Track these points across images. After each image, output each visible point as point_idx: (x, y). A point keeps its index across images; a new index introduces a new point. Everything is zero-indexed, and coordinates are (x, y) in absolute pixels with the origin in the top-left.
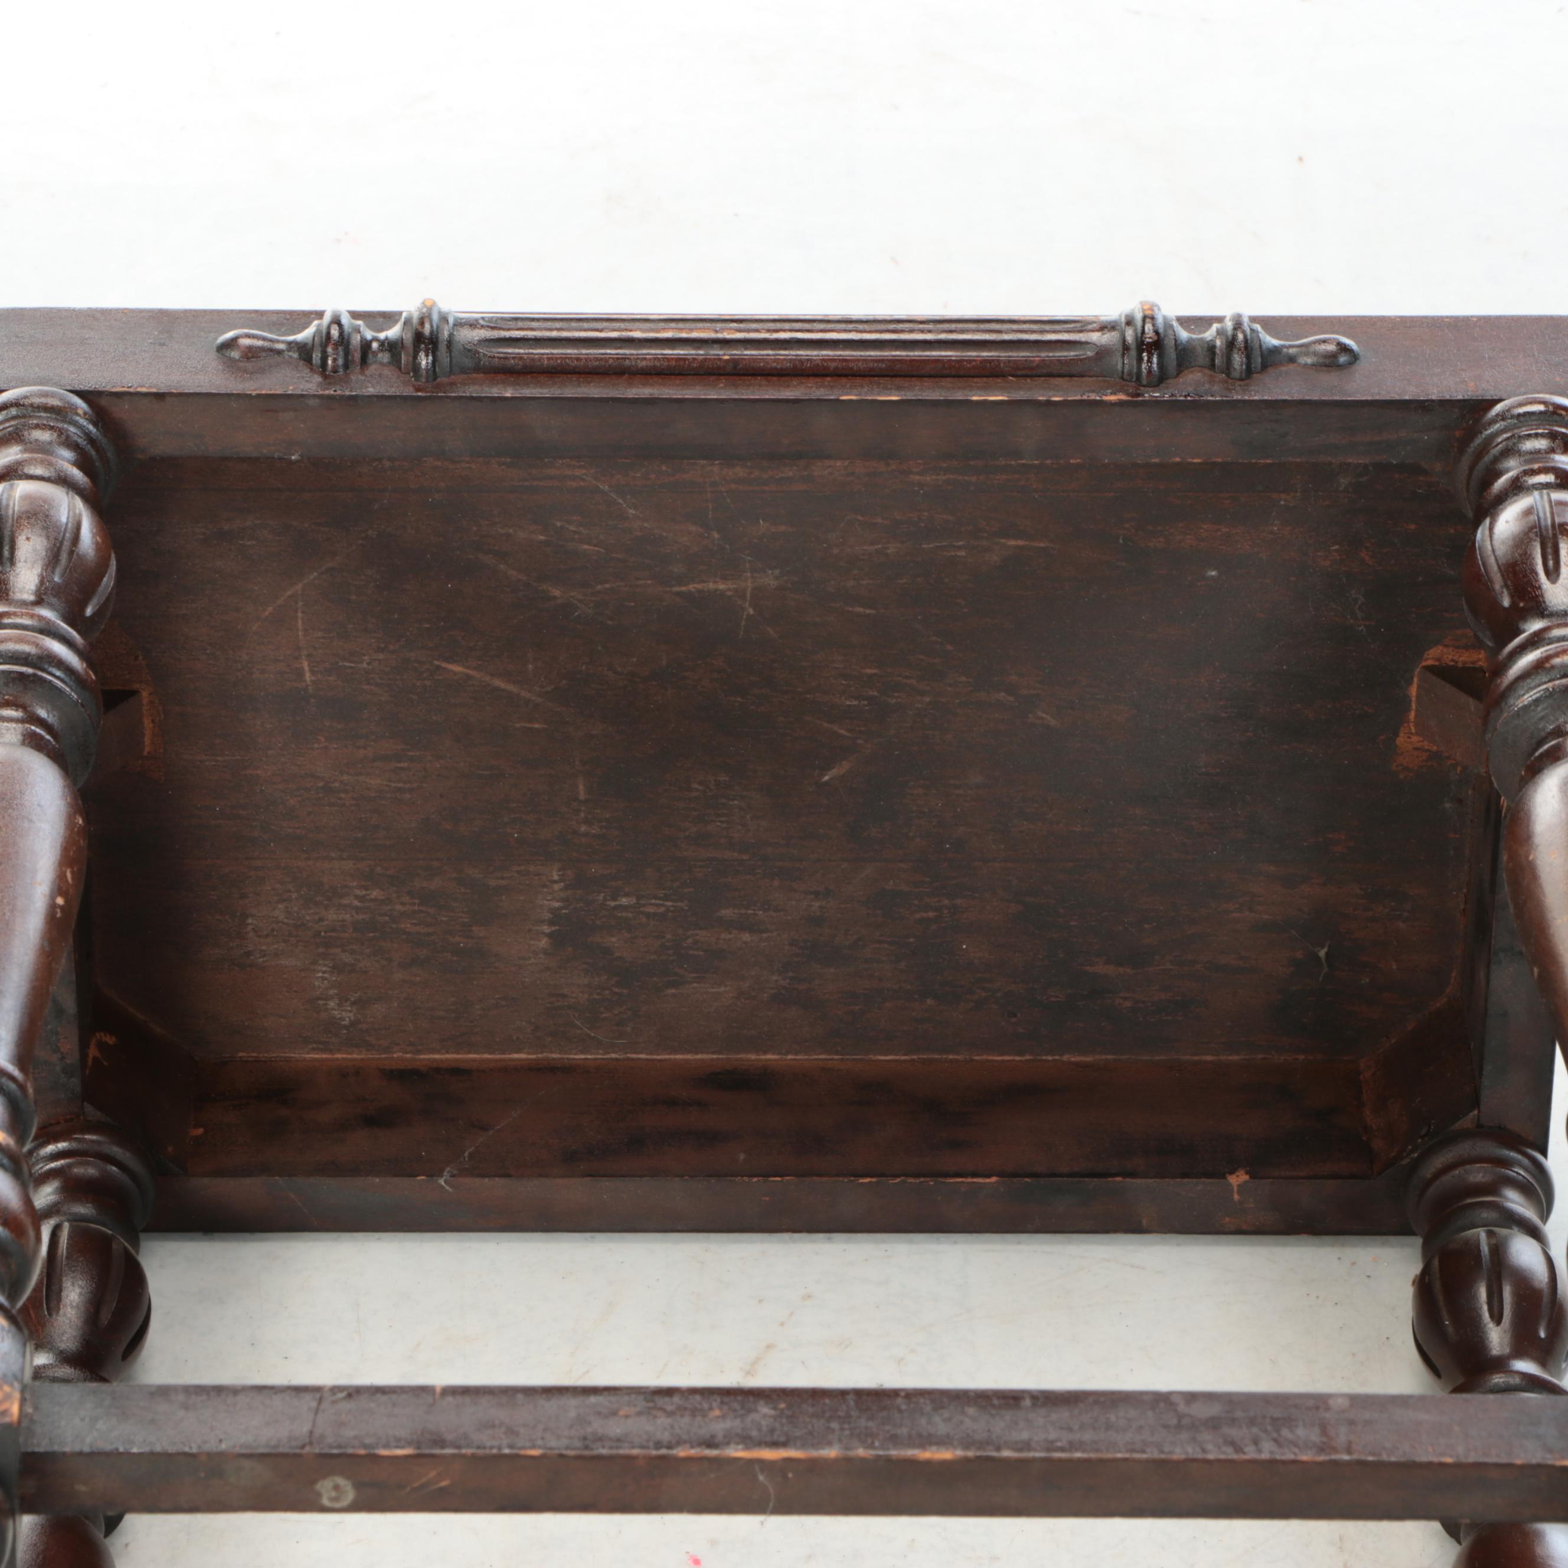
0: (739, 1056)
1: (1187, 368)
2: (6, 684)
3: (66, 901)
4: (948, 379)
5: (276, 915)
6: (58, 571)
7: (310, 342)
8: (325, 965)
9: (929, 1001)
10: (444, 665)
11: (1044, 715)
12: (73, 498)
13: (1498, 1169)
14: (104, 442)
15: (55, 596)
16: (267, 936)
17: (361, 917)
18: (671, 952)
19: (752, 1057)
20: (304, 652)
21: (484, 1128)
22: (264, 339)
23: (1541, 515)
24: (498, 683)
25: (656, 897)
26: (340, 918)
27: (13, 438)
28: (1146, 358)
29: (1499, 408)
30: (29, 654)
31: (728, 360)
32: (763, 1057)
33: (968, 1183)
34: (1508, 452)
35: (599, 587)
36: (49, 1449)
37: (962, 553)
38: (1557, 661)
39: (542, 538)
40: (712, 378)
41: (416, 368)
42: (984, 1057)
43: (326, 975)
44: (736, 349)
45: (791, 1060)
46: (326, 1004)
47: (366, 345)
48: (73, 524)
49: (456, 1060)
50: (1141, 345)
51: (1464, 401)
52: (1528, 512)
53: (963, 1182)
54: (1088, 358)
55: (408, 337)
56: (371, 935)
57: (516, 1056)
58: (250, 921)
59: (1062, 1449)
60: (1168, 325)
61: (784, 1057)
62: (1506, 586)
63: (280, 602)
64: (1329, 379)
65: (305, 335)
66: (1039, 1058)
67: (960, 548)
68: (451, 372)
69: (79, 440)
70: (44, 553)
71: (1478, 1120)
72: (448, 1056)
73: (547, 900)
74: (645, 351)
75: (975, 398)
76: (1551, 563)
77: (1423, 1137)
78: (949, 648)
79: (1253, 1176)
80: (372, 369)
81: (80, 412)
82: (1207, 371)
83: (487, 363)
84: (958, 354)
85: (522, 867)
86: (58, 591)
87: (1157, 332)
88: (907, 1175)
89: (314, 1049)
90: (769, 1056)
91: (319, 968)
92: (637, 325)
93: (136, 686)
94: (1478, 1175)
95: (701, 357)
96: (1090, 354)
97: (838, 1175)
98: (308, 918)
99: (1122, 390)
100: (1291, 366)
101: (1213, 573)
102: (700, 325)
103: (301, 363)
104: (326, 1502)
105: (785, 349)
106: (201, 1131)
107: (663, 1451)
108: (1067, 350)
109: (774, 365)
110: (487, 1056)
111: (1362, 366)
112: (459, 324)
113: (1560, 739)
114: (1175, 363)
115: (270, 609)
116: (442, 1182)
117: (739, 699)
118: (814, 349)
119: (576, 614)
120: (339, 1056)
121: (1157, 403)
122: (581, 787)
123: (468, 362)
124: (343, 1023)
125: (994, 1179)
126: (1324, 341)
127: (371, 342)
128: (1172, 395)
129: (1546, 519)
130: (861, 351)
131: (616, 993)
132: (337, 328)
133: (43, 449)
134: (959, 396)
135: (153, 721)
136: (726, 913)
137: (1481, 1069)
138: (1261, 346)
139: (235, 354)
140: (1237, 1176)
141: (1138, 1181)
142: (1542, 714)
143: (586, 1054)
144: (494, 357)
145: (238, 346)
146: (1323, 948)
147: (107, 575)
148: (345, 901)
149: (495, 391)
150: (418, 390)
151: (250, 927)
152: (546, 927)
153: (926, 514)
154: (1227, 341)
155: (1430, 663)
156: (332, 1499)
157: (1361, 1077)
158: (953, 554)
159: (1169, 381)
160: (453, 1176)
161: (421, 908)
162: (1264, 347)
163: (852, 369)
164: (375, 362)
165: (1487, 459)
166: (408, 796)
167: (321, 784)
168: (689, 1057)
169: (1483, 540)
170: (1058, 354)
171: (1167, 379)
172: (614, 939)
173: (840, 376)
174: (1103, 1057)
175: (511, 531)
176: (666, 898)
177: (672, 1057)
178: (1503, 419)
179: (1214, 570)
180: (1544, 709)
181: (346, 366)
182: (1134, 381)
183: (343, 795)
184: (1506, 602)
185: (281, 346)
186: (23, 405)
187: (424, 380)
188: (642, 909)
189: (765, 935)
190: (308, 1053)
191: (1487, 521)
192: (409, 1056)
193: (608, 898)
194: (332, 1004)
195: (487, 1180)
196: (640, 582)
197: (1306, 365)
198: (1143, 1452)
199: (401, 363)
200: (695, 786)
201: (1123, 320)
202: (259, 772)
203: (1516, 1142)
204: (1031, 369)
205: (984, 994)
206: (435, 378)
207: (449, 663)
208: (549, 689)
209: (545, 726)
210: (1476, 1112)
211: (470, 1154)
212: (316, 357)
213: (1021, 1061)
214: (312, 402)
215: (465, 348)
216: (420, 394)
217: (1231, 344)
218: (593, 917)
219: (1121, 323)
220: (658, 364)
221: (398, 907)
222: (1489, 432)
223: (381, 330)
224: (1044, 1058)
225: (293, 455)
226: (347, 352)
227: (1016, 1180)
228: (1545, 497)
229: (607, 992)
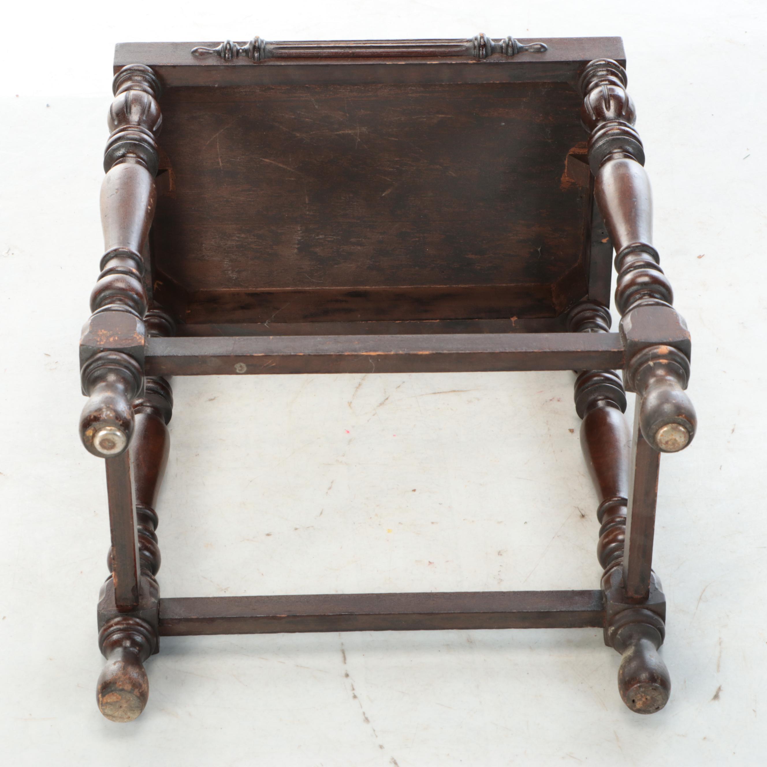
0: (357, 287)
1: (494, 53)
2: (130, 147)
3: (151, 208)
4: (420, 58)
5: (212, 243)
6: (145, 116)
7: (220, 49)
8: (227, 259)
9: (417, 268)
10: (263, 159)
11: (451, 173)
12: (148, 95)
13: (595, 312)
14: (157, 81)
15: (144, 123)
16: (209, 250)
17: (238, 243)
18: (336, 253)
19: (362, 288)
20: (220, 156)
21: (278, 309)
22: (206, 49)
23: (604, 92)
24: (281, 165)
25: (331, 235)
26: (232, 244)
27: (129, 80)
28: (481, 50)
29: (591, 63)
30: (137, 138)
31: (351, 53)
32: (365, 287)
33: (430, 322)
34: (594, 76)
35: (311, 133)
36: (153, 355)
37: (425, 120)
38: (610, 132)
39: (293, 117)
40: (346, 58)
41: (253, 57)
42: (434, 286)
43: (228, 263)
44: (354, 49)
45: (374, 288)
46: (228, 272)
47: (238, 51)
48: (149, 103)
49: (269, 290)
50: (480, 46)
51: (580, 61)
52: (601, 91)
53: (428, 322)
54: (464, 50)
55: (251, 48)
56: (242, 249)
57: (287, 288)
58: (204, 245)
59: (462, 350)
60: (488, 40)
61: (372, 287)
62: (594, 113)
63: (212, 139)
64: (539, 55)
65: (219, 48)
66: (451, 286)
67: (424, 118)
68: (265, 58)
69: (150, 80)
70: (140, 110)
71: (588, 298)
72: (267, 289)
73: (297, 237)
74: (325, 50)
75: (428, 63)
76: (607, 106)
77: (571, 304)
78: (421, 151)
79: (519, 318)
80: (240, 57)
81: (150, 71)
82: (500, 54)
83: (276, 55)
84: (423, 49)
85: (289, 226)
86: (145, 122)
87: (484, 42)
88: (411, 320)
89: (224, 287)
90: (367, 287)
91: (225, 260)
92: (322, 43)
93: (167, 168)
94: (588, 314)
95: (343, 52)
96: (464, 49)
97: (389, 320)
98: (222, 244)
99: (474, 60)
100: (526, 52)
101: (503, 124)
102: (342, 42)
103: (218, 56)
104: (238, 371)
105: (369, 49)
106: (190, 311)
107: (340, 353)
108: (457, 48)
109: (365, 54)
110: (278, 289)
111: (548, 53)
112: (267, 43)
113: (611, 155)
114: (490, 51)
115: (209, 142)
116: (265, 325)
117: (356, 169)
118: (378, 49)
119: (304, 142)
120: (232, 289)
121: (485, 63)
122: (307, 199)
123: (270, 55)
124: (233, 278)
125: (438, 321)
126: (537, 44)
127: (239, 49)
128: (490, 61)
129: (606, 93)
130: (393, 49)
131: (319, 267)
132: (229, 45)
133: (139, 82)
134: (423, 62)
135: (172, 180)
136: (353, 240)
137: (589, 281)
138: (517, 46)
139: (197, 54)
140: (514, 318)
141: (483, 320)
142: (606, 148)
143: (309, 287)
144: (278, 53)
145: (198, 52)
146: (539, 248)
147: (159, 119)
148: (233, 238)
149: (278, 63)
150: (254, 63)
151: (204, 247)
152: (296, 246)
153: (413, 107)
154: (506, 44)
155: (571, 153)
156: (239, 370)
157: (552, 289)
158: (422, 120)
159: (489, 57)
160: (269, 323)
161: (257, 240)
162: (518, 46)
163: (390, 55)
164: (241, 56)
165: (587, 78)
166: (253, 203)
167: (225, 200)
168: (342, 288)
169: (587, 101)
170: (454, 49)
171: (488, 56)
172: (318, 249)
173: (386, 57)
174: (472, 285)
175: (283, 115)
176: (333, 235)
177: (337, 288)
178: (592, 66)
179: (504, 123)
180: (606, 146)
181: (232, 57)
182: (478, 57)
183: (232, 203)
184: (594, 118)
185: (211, 52)
186: (132, 69)
187: (256, 60)
188: (327, 239)
189: (365, 247)
190: (223, 288)
191: (588, 96)
192: (254, 289)
193: (316, 236)
194: (230, 272)
195: (279, 324)
196: (324, 131)
197: (531, 52)
198: (487, 350)
199: (249, 55)
200: (343, 198)
201: (474, 38)
202: (206, 196)
203: (600, 304)
204: (446, 54)
205: (434, 265)
206: (260, 60)
207: (265, 159)
208: (296, 167)
209: (295, 179)
210: (587, 295)
211: (274, 316)
212: (222, 55)
213: (446, 287)
214: (221, 68)
215: (269, 50)
216: (255, 64)
217: (508, 45)
218: (311, 242)
219: (473, 39)
220: (329, 54)
221: (250, 240)
222: (588, 70)
223: (242, 46)
224: (453, 286)
225: (216, 85)
226: (232, 53)
227: (445, 321)
228: (606, 87)
229: (316, 267)
